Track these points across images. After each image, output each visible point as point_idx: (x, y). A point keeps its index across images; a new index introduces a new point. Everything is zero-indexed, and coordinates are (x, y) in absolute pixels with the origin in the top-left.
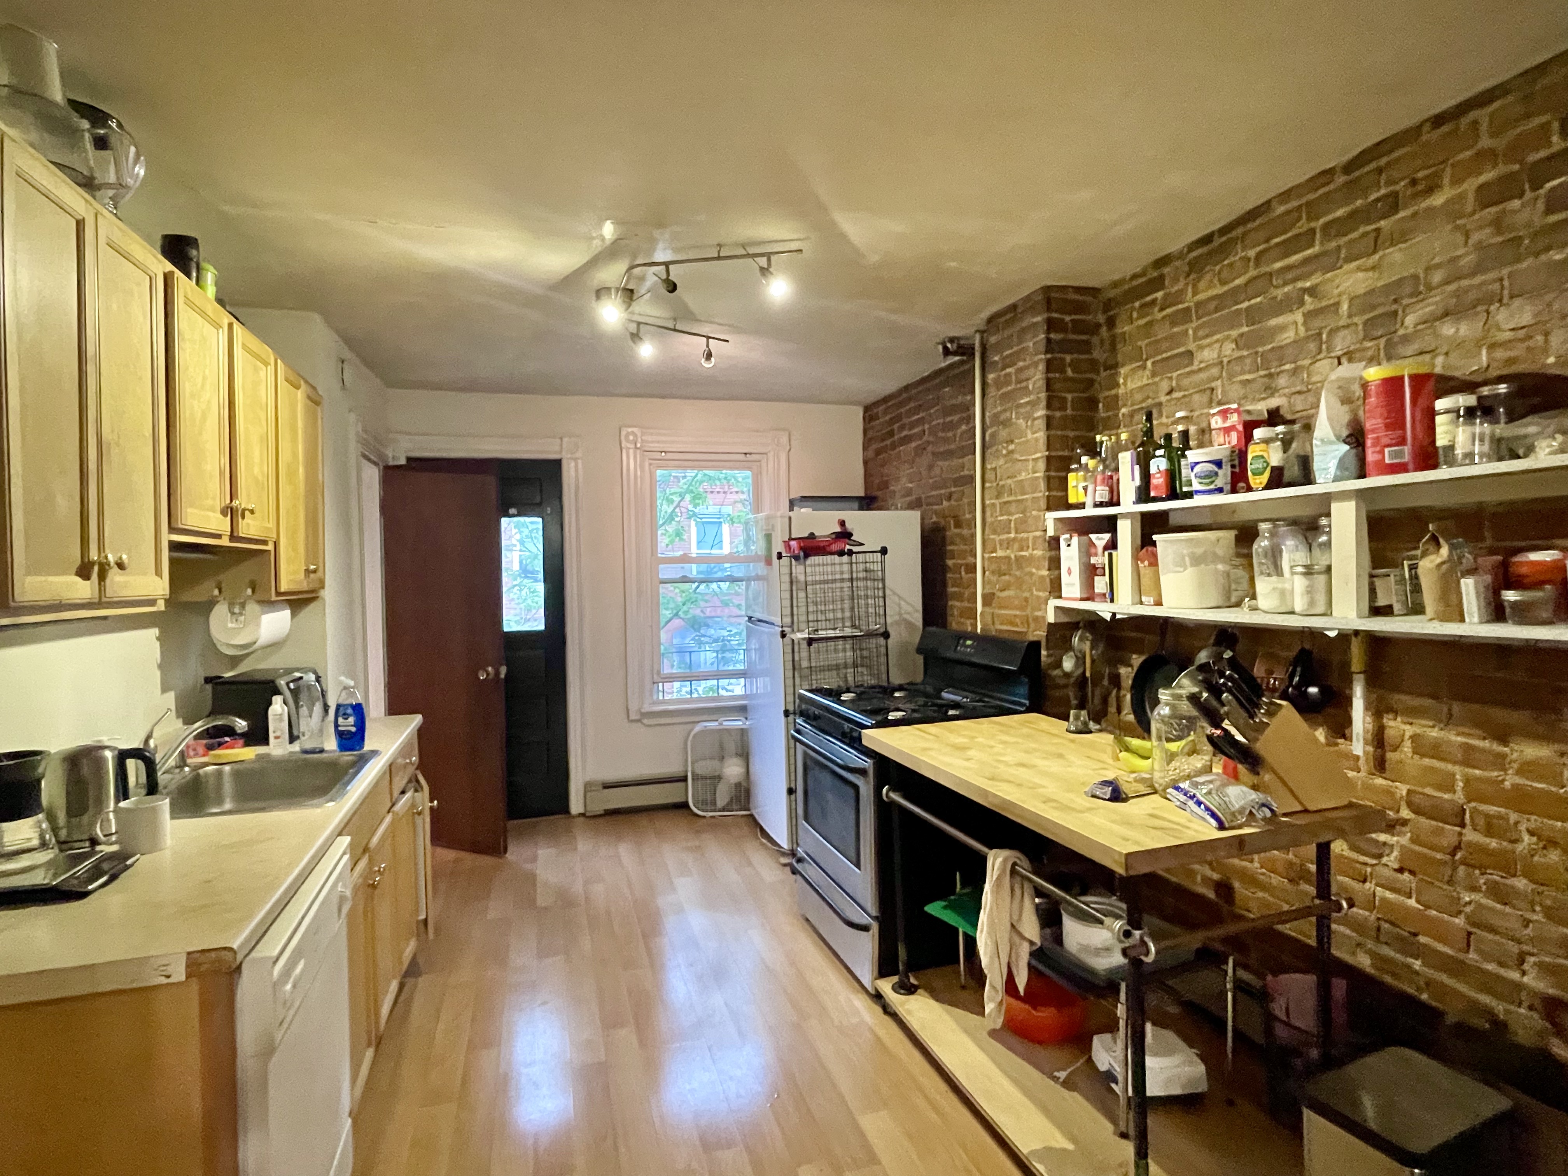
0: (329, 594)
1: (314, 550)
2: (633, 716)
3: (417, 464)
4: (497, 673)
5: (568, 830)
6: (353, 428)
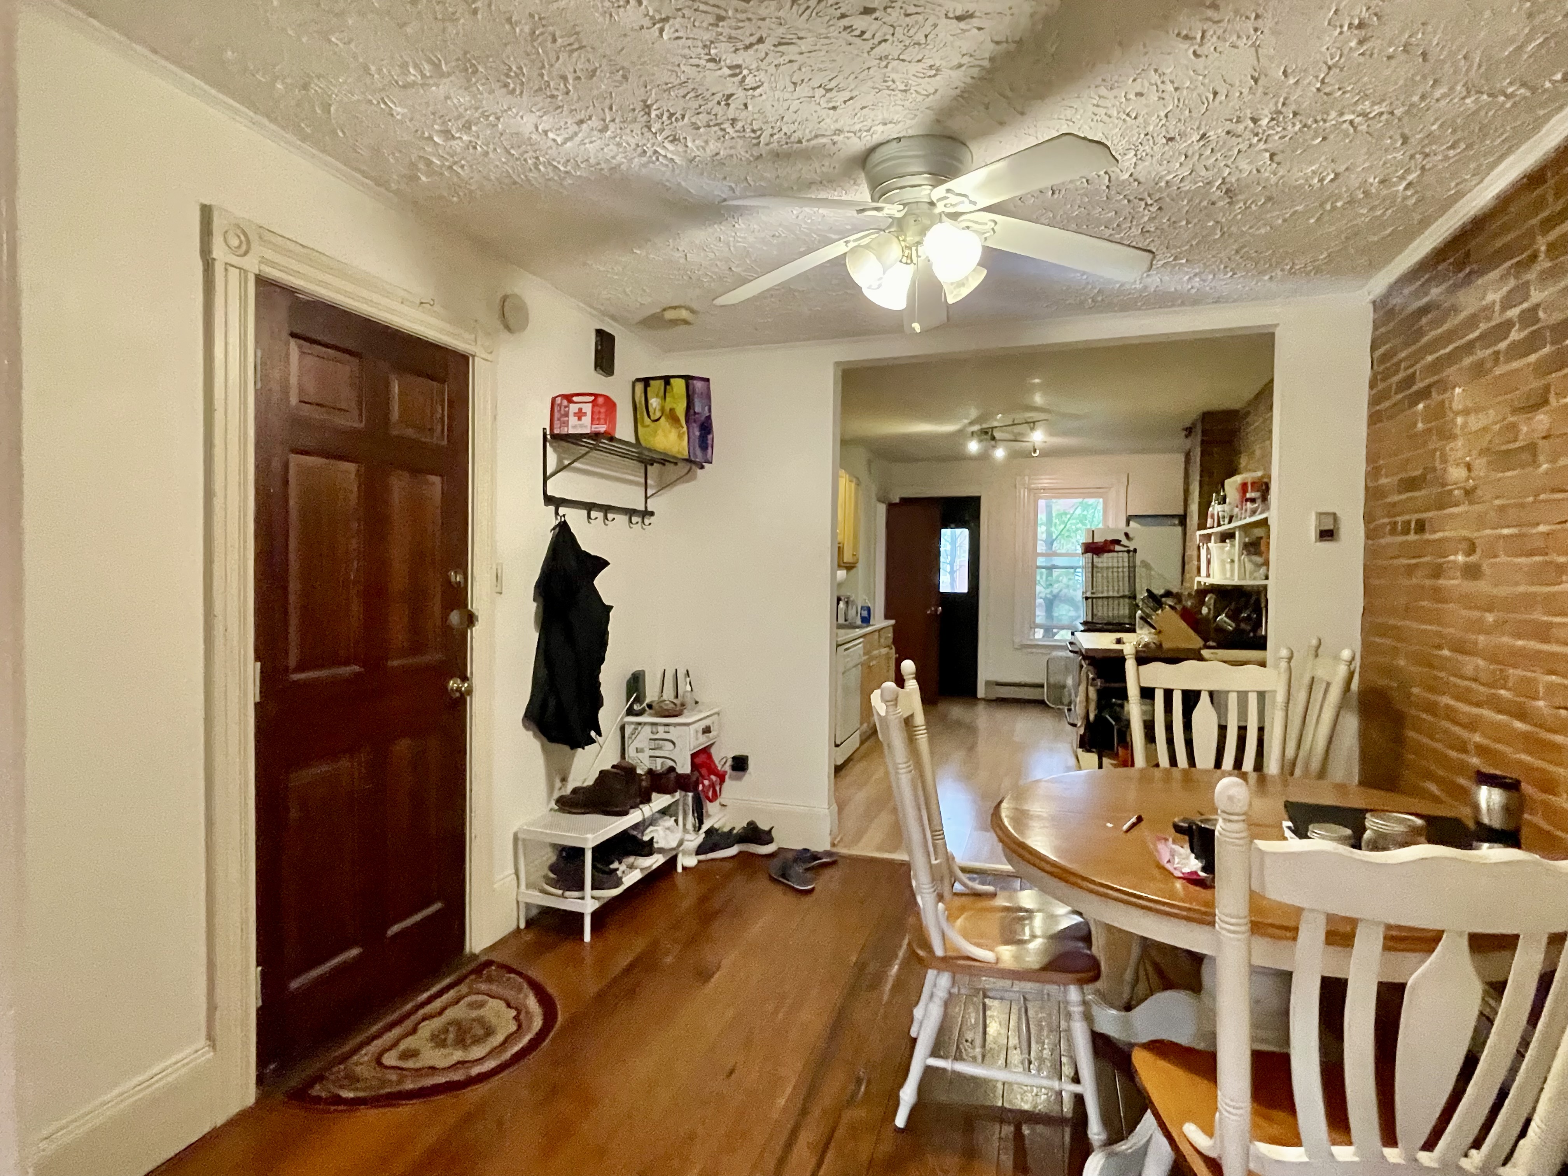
0: (860, 566)
1: (855, 547)
2: (1016, 646)
3: (905, 501)
4: (936, 610)
5: (976, 704)
6: (874, 489)
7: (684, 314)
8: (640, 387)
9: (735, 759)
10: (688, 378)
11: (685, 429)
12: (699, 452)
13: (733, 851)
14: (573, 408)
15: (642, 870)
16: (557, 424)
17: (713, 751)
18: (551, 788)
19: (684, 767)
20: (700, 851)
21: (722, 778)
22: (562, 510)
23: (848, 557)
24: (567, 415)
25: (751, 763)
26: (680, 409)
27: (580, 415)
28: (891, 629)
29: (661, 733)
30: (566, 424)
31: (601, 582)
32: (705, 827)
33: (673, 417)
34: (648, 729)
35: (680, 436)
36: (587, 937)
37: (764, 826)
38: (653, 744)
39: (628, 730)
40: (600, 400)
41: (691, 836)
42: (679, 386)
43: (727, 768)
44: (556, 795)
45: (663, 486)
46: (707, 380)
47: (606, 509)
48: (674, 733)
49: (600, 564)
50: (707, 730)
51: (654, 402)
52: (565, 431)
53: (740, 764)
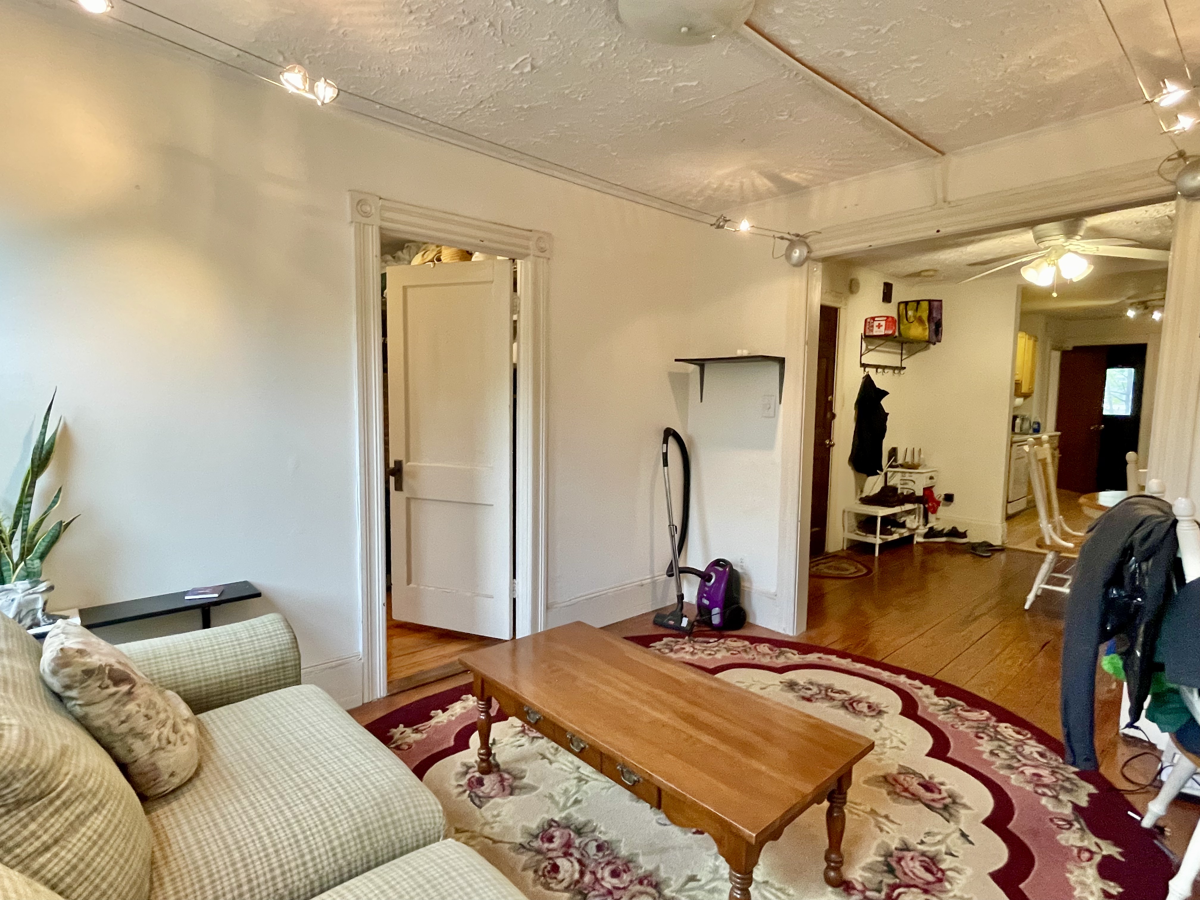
0: (1035, 395)
3: (1077, 349)
4: (1099, 427)
6: (1050, 342)
7: (931, 273)
8: (902, 306)
9: (946, 495)
10: (930, 301)
11: (927, 326)
12: (934, 337)
13: (943, 539)
14: (876, 323)
15: (900, 534)
16: (867, 330)
17: (934, 489)
18: (857, 494)
19: (920, 493)
20: (926, 536)
21: (938, 503)
22: (867, 369)
23: (1024, 389)
24: (873, 326)
25: (956, 498)
26: (925, 315)
27: (879, 326)
28: (1057, 438)
29: (907, 477)
30: (872, 331)
31: (884, 402)
32: (929, 525)
33: (920, 320)
34: (899, 475)
35: (924, 329)
36: (877, 554)
37: (961, 530)
38: (902, 482)
39: (889, 475)
40: (890, 319)
41: (921, 527)
42: (925, 305)
43: (941, 499)
44: (859, 497)
45: (911, 354)
46: (941, 301)
47: (884, 367)
48: (914, 477)
49: (885, 393)
50: (931, 478)
51: (910, 313)
52: (871, 334)
53: (949, 498)
